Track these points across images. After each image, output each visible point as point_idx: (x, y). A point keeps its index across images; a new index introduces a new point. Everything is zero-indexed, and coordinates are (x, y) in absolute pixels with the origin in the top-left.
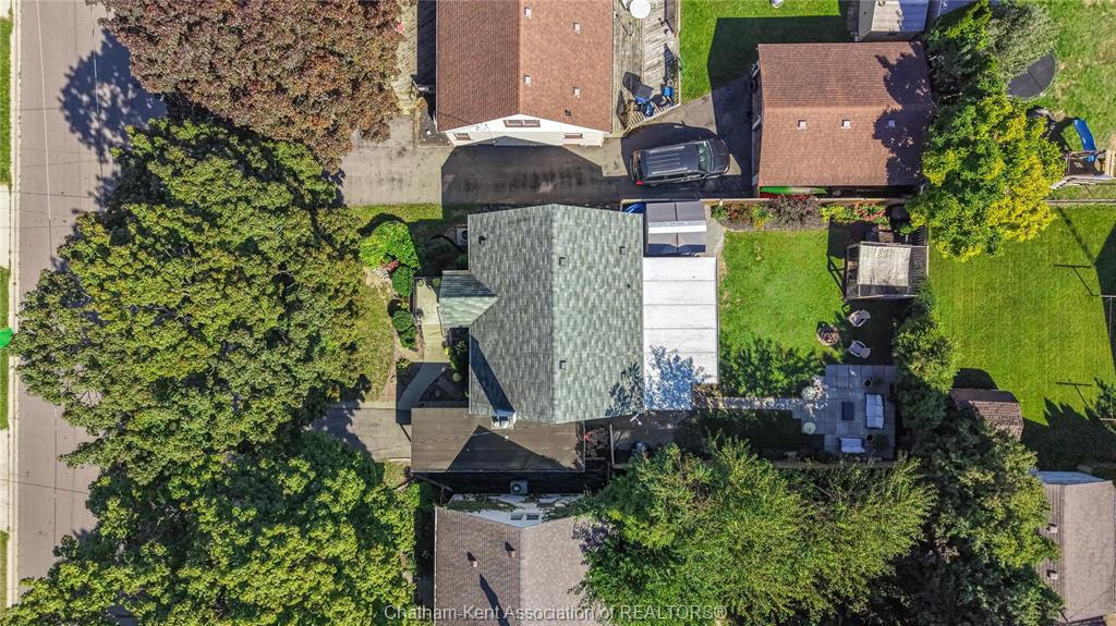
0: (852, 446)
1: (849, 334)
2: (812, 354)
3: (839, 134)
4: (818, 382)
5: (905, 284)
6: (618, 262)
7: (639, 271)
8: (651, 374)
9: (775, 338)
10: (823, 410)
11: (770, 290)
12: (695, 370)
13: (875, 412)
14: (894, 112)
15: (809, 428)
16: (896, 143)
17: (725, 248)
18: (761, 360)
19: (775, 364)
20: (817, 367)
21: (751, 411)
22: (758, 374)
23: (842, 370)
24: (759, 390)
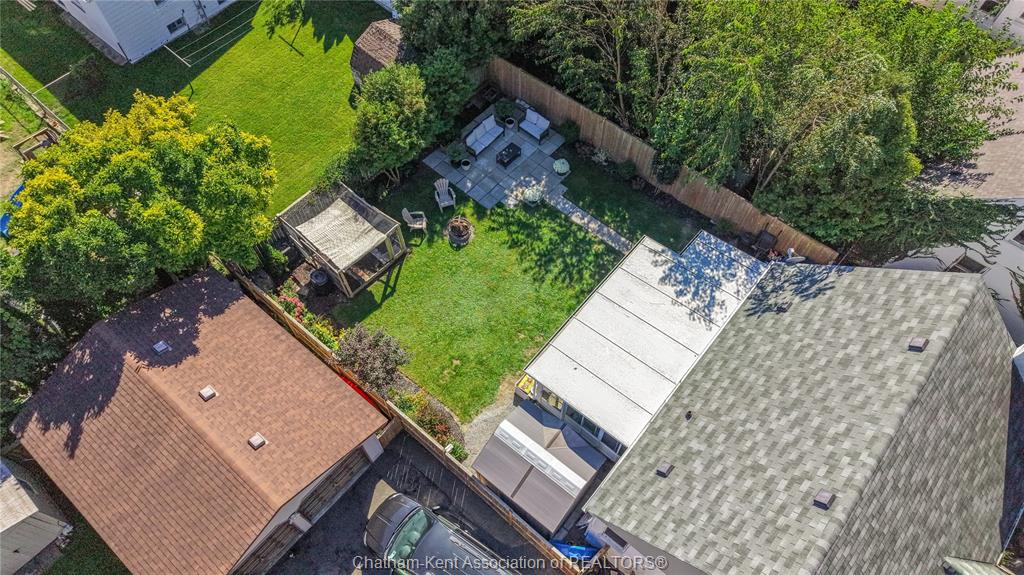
0: (535, 123)
1: (438, 216)
2: (493, 229)
3: (230, 390)
4: (511, 202)
5: (340, 204)
6: (687, 457)
7: (653, 430)
8: (732, 296)
9: (517, 270)
10: (530, 175)
11: (477, 319)
12: (666, 267)
13: (484, 133)
14: (140, 357)
15: (561, 166)
16: (182, 325)
17: (484, 405)
18: (551, 260)
19: (540, 246)
20: (500, 215)
21: (607, 224)
22: (567, 250)
23: (475, 195)
24: (580, 235)
